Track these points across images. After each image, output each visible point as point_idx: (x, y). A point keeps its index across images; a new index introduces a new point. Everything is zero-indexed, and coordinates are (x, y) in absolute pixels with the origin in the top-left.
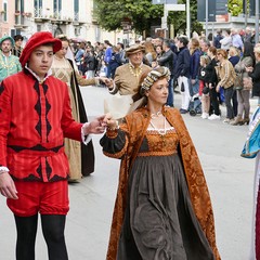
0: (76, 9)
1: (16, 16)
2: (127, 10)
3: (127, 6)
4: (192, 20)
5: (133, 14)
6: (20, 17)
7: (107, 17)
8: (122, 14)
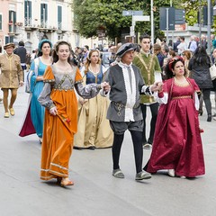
0: (60, 20)
1: (10, 26)
2: (102, 21)
3: (102, 17)
4: (155, 29)
5: (107, 24)
6: (13, 26)
7: (85, 27)
8: (98, 24)
